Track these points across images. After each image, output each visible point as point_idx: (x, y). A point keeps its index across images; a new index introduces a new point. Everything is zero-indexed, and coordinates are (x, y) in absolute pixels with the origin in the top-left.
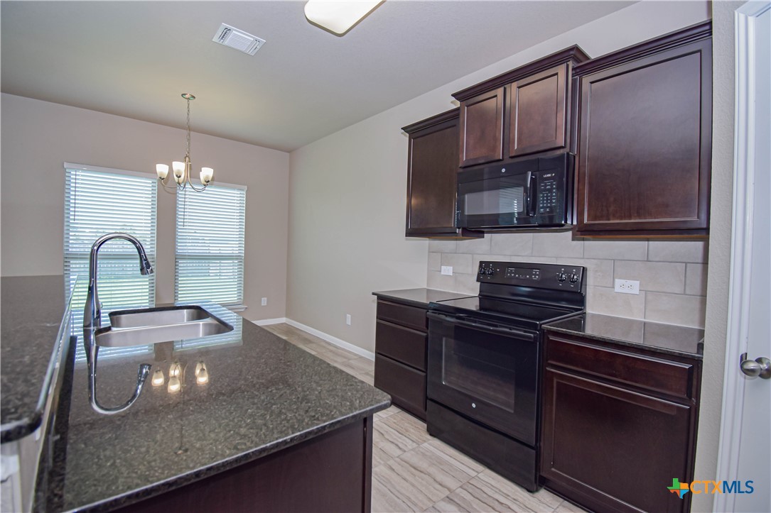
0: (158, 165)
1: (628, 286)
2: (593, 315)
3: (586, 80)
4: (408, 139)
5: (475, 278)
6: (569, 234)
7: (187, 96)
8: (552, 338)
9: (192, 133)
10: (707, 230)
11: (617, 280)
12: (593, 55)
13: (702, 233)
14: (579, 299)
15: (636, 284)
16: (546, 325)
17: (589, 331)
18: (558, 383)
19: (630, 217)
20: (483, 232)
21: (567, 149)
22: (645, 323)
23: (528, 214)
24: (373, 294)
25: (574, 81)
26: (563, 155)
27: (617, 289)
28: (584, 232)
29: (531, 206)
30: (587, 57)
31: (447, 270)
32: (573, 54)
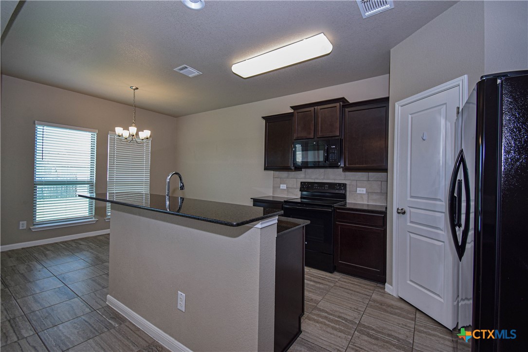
0: (116, 128)
1: (362, 191)
2: (349, 203)
3: (347, 110)
4: (264, 122)
5: (299, 189)
6: (342, 169)
7: (133, 88)
8: (338, 211)
9: (136, 108)
10: (387, 169)
11: (358, 189)
12: (351, 101)
13: (385, 170)
14: (344, 197)
15: (365, 189)
16: (335, 205)
17: (348, 206)
18: (341, 228)
19: (363, 164)
20: (302, 169)
21: (340, 137)
22: (368, 205)
23: (325, 162)
24: (251, 199)
25: (342, 110)
26: (338, 139)
27: (358, 192)
28: (346, 169)
29: (326, 158)
30: (348, 102)
31: (283, 187)
32: (343, 100)
